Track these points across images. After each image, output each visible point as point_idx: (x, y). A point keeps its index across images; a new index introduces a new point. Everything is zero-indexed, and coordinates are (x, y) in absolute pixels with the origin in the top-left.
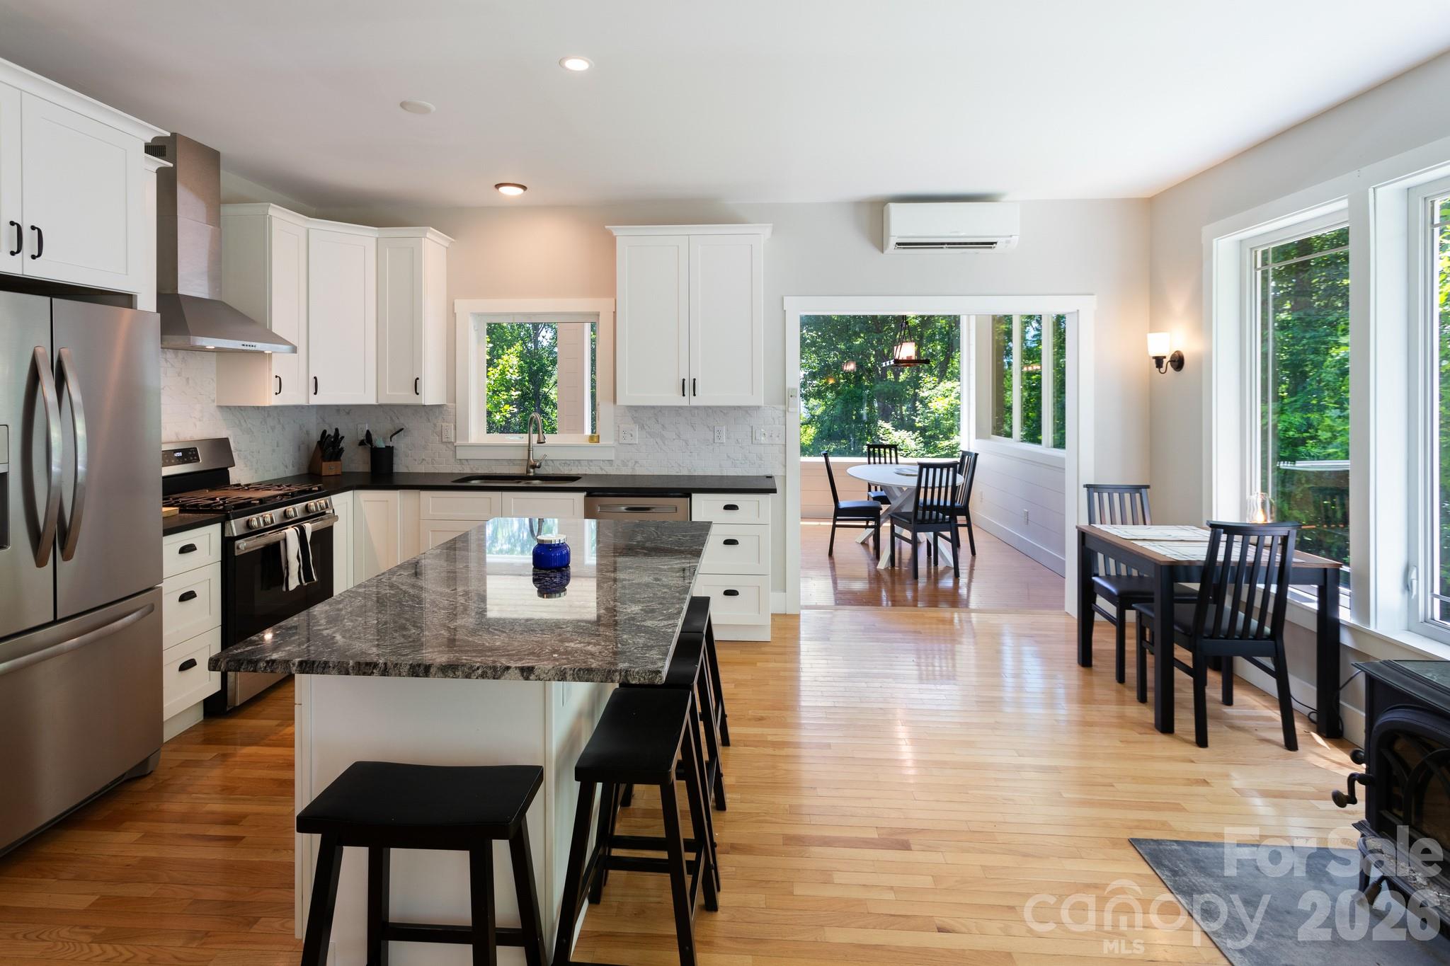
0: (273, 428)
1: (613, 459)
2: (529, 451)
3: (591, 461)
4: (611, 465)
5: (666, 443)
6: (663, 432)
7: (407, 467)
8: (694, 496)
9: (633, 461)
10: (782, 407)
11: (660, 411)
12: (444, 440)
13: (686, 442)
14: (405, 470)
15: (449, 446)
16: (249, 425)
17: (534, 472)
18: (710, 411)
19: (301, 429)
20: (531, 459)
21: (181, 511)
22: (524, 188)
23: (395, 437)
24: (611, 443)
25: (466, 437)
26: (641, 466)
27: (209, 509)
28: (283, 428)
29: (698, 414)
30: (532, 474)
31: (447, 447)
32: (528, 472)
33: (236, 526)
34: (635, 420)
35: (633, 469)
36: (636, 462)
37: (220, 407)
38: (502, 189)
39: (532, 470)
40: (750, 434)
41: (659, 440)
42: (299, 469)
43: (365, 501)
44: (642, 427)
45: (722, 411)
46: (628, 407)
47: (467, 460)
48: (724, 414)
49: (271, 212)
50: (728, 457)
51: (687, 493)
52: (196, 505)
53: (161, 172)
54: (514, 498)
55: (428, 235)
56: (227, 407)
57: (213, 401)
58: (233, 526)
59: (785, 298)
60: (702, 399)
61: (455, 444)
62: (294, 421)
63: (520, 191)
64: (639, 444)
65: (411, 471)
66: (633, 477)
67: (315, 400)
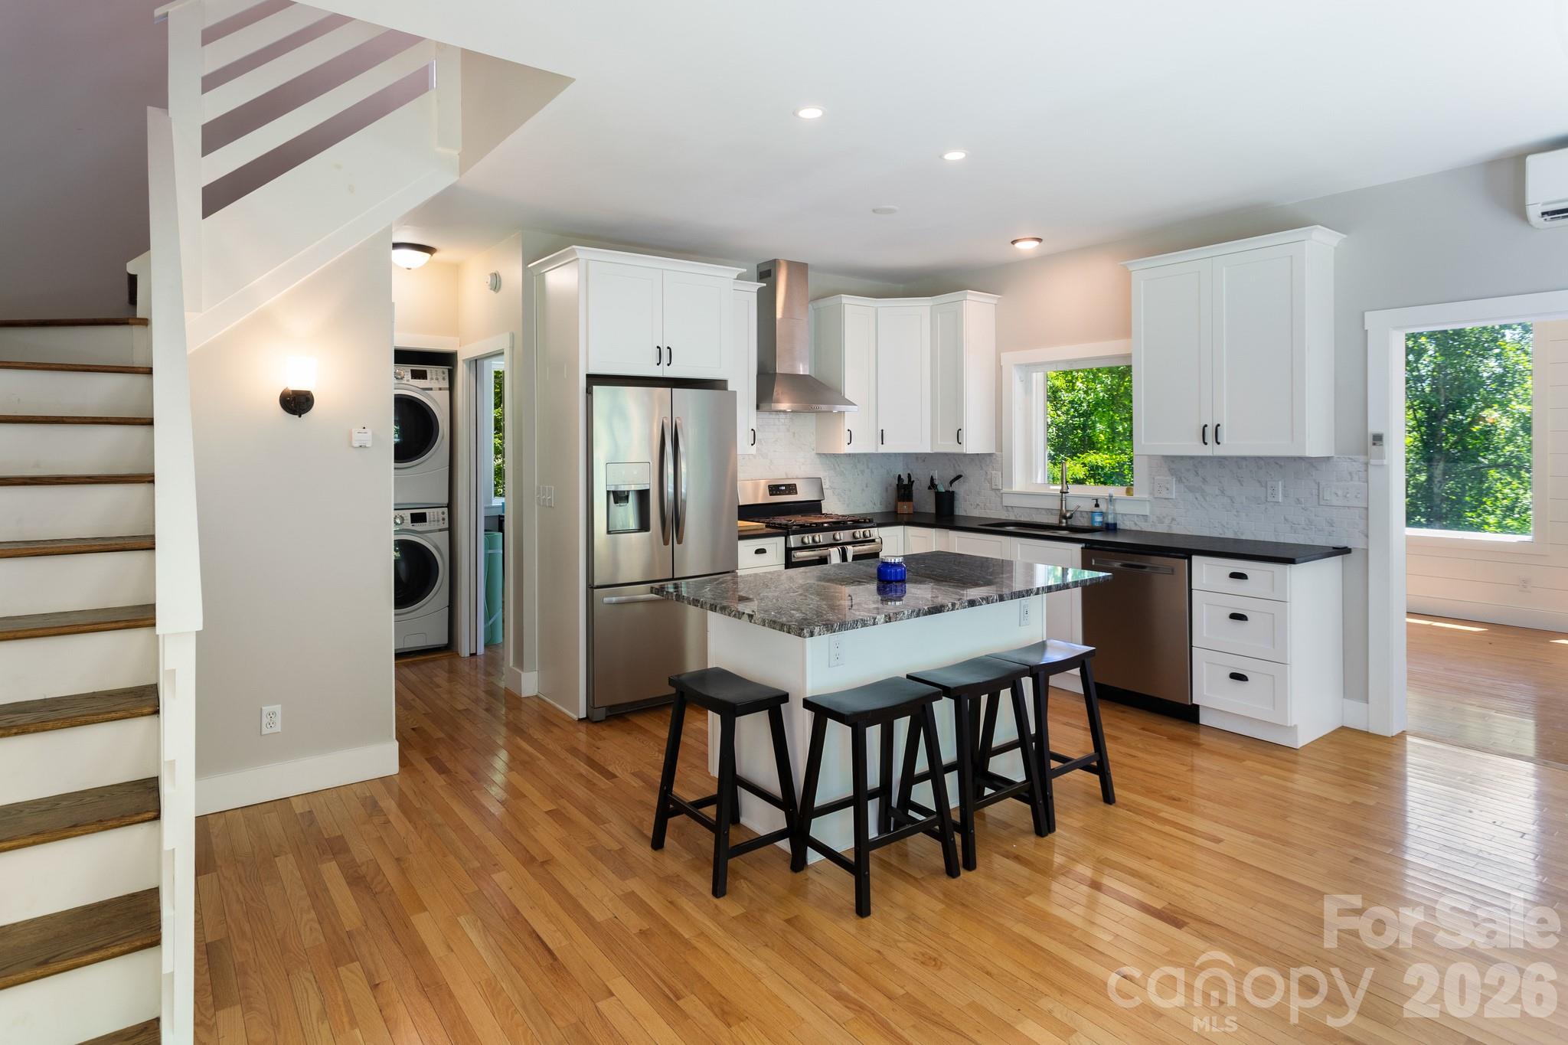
0: (862, 472)
1: (1148, 514)
2: (1062, 501)
3: (1125, 515)
4: (1146, 521)
5: (1208, 499)
6: (1203, 486)
7: (966, 511)
8: (1195, 559)
9: (1170, 518)
10: (1362, 458)
11: (1201, 462)
12: (994, 487)
13: (1232, 499)
14: (964, 514)
15: (997, 492)
16: (843, 469)
17: (1066, 523)
18: (1262, 462)
19: (888, 473)
20: (1064, 509)
21: (767, 526)
22: (1039, 240)
23: (956, 482)
24: (1146, 496)
25: (1010, 485)
26: (1178, 524)
27: (780, 526)
28: (872, 472)
29: (1246, 466)
30: (1064, 525)
31: (996, 494)
32: (1061, 522)
33: (794, 541)
34: (1173, 472)
35: (1170, 527)
36: (1173, 519)
37: (819, 454)
38: (1017, 245)
39: (1064, 521)
40: (1315, 492)
41: (1198, 495)
42: (887, 507)
43: (912, 536)
44: (1180, 480)
45: (1277, 463)
46: (1163, 456)
47: (1012, 507)
48: (1281, 466)
49: (844, 301)
50: (1286, 519)
51: (1187, 554)
52: (780, 524)
53: (760, 291)
54: (1021, 544)
55: (968, 297)
56: (824, 454)
57: (813, 450)
58: (792, 540)
59: (1366, 314)
60: (1230, 446)
61: (1002, 492)
62: (882, 467)
63: (1036, 243)
64: (1176, 499)
65: (969, 515)
66: (1170, 535)
67: (883, 449)
